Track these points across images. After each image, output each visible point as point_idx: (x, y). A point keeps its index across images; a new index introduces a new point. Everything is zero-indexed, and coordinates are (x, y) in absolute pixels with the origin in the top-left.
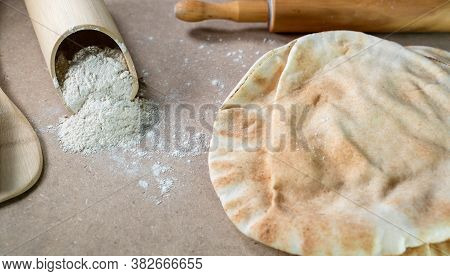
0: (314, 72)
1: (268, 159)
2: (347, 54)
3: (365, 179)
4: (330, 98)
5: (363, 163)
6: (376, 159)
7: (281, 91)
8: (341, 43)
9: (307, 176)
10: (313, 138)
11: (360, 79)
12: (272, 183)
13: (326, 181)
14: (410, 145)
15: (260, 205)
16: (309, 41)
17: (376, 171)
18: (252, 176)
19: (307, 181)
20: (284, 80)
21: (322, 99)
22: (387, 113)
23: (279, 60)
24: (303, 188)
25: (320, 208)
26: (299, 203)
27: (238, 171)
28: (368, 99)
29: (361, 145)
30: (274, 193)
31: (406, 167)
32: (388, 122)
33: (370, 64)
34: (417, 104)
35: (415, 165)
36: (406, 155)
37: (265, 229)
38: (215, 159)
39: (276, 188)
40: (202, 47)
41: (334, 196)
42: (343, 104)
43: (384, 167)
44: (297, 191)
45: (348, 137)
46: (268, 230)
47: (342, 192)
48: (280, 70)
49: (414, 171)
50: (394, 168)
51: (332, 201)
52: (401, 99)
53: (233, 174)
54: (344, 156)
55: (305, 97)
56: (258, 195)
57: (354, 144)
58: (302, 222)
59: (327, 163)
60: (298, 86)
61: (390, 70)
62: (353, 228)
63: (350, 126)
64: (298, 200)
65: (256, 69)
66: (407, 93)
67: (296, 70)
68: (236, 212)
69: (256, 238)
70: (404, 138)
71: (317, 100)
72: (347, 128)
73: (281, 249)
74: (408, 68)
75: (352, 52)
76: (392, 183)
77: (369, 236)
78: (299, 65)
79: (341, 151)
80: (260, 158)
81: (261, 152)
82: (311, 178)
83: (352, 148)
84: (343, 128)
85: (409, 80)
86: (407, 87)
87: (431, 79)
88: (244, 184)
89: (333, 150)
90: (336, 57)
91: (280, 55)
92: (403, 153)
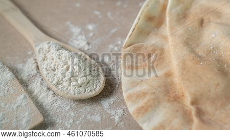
0: (191, 4)
1: (177, 79)
4: (212, 18)
7: (170, 22)
9: (218, 85)
10: (210, 51)
12: (187, 100)
18: (166, 98)
20: (170, 14)
21: (206, 21)
27: (152, 97)
38: (129, 92)
39: (193, 104)
48: (165, 7)
53: (149, 101)
55: (191, 22)
60: (183, 16)
64: (216, 109)
67: (177, 4)
71: (202, 22)
78: (178, 1)
80: (169, 80)
81: (169, 75)
82: (222, 86)
88: (161, 108)
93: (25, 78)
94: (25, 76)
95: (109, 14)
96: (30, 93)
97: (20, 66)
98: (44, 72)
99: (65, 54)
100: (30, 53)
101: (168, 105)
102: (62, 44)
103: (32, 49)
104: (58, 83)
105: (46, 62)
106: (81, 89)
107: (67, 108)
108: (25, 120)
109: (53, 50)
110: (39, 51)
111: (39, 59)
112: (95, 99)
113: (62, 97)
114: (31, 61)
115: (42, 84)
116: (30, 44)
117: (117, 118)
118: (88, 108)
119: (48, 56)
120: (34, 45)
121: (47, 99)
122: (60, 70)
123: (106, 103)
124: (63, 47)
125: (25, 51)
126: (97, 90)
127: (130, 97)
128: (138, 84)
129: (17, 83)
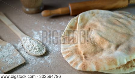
0: (86, 22)
1: (79, 47)
2: (95, 16)
3: (109, 47)
4: (93, 28)
5: (108, 42)
6: (111, 41)
8: (92, 13)
9: (92, 49)
11: (100, 21)
12: (82, 53)
13: (98, 49)
14: (120, 35)
15: (80, 60)
16: (83, 14)
17: (112, 44)
18: (75, 53)
22: (111, 28)
23: (76, 21)
24: (92, 53)
25: (98, 57)
26: (91, 57)
27: (71, 52)
29: (106, 38)
30: (83, 56)
31: (120, 41)
32: (112, 31)
33: (102, 17)
34: (118, 25)
35: (123, 40)
36: (119, 38)
37: (83, 66)
39: (84, 54)
40: (52, 23)
41: (101, 53)
42: (97, 28)
43: (114, 42)
44: (90, 54)
45: (101, 36)
46: (84, 66)
47: (104, 52)
48: (77, 24)
49: (123, 42)
50: (117, 42)
51: (101, 55)
52: (114, 24)
53: (70, 54)
54: (102, 41)
55: (86, 29)
56: (79, 58)
58: (94, 61)
59: (97, 45)
61: (108, 17)
62: (110, 59)
63: (101, 34)
65: (70, 24)
67: (81, 23)
68: (73, 64)
69: (81, 70)
70: (117, 34)
71: (90, 29)
73: (90, 71)
74: (113, 16)
75: (96, 15)
76: (118, 46)
77: (115, 60)
78: (82, 21)
79: (100, 40)
80: (77, 48)
81: (77, 46)
82: (93, 49)
83: (103, 39)
84: (99, 35)
85: (114, 19)
86: (114, 21)
87: (120, 18)
88: (74, 56)
89: (98, 41)
90: (92, 17)
91: (75, 19)
92: (118, 38)
94: (18, 48)
97: (16, 45)
98: (25, 47)
100: (19, 41)
101: (76, 55)
104: (30, 51)
105: (26, 44)
109: (28, 39)
110: (23, 40)
111: (23, 43)
113: (31, 55)
114: (20, 43)
115: (24, 51)
116: (19, 37)
119: (26, 41)
120: (21, 38)
125: (18, 40)
127: (64, 52)
128: (66, 49)
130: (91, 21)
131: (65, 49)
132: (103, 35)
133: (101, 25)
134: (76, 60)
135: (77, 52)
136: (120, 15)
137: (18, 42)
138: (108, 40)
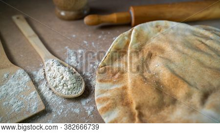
0: (146, 42)
1: (129, 92)
2: (161, 31)
3: (189, 96)
4: (158, 54)
5: (186, 86)
6: (192, 83)
7: (130, 53)
8: (157, 26)
9: (154, 98)
11: (171, 42)
12: (134, 106)
13: (166, 100)
14: (209, 72)
15: (129, 121)
16: (141, 27)
17: (195, 90)
18: (121, 103)
19: (155, 102)
20: (131, 48)
21: (153, 55)
22: (191, 57)
23: (126, 38)
24: (153, 106)
26: (152, 116)
27: (112, 101)
28: (179, 51)
29: (181, 76)
30: (136, 112)
31: (210, 85)
32: (193, 62)
33: (174, 34)
36: (208, 78)
38: (99, 97)
39: (137, 108)
41: (173, 109)
42: (165, 55)
43: (198, 87)
45: (173, 72)
47: (177, 105)
48: (128, 43)
50: (204, 86)
51: (172, 112)
52: (197, 49)
53: (110, 104)
54: (173, 83)
56: (127, 114)
57: (177, 76)
59: (164, 89)
60: (139, 50)
63: (173, 66)
64: (151, 114)
65: (115, 44)
66: (198, 46)
70: (203, 69)
71: (150, 56)
72: (171, 68)
74: (194, 33)
75: (164, 30)
76: (205, 96)
78: (137, 39)
79: (171, 80)
80: (124, 92)
81: (125, 88)
82: (157, 99)
83: (177, 78)
84: (169, 68)
85: (196, 39)
86: (197, 43)
87: (207, 38)
88: (117, 109)
89: (166, 81)
90: (156, 33)
91: (126, 36)
92: (206, 77)
93: (37, 81)
94: (37, 80)
95: (93, 43)
96: (39, 91)
97: (34, 73)
99: (62, 68)
100: (41, 65)
101: (122, 108)
102: (61, 61)
103: (43, 62)
104: (56, 87)
105: (50, 72)
106: (70, 92)
107: (60, 102)
108: (34, 107)
109: (55, 65)
110: (47, 65)
111: (47, 69)
112: (78, 99)
113: (58, 96)
114: (41, 70)
115: (46, 85)
116: (42, 59)
117: (89, 112)
118: (72, 104)
119: (52, 68)
121: (48, 95)
122: (58, 79)
123: (84, 102)
124: (61, 64)
125: (39, 64)
126: (79, 93)
127: (99, 100)
128: (105, 92)
129: (31, 83)
130: (154, 41)
131: (103, 92)
132: (175, 70)
133: (173, 49)
134: (121, 119)
135: (125, 101)
136: (207, 33)
137: (40, 67)
138: (186, 81)
